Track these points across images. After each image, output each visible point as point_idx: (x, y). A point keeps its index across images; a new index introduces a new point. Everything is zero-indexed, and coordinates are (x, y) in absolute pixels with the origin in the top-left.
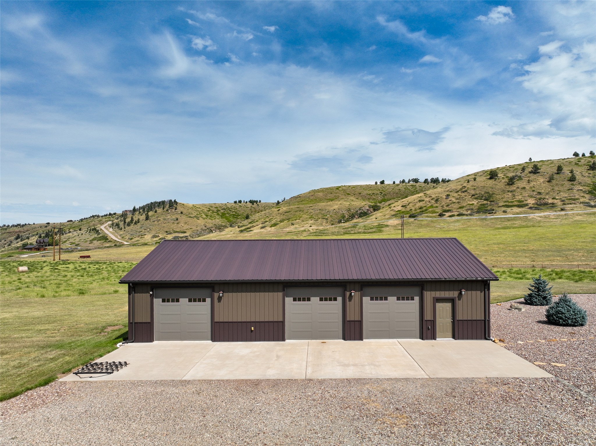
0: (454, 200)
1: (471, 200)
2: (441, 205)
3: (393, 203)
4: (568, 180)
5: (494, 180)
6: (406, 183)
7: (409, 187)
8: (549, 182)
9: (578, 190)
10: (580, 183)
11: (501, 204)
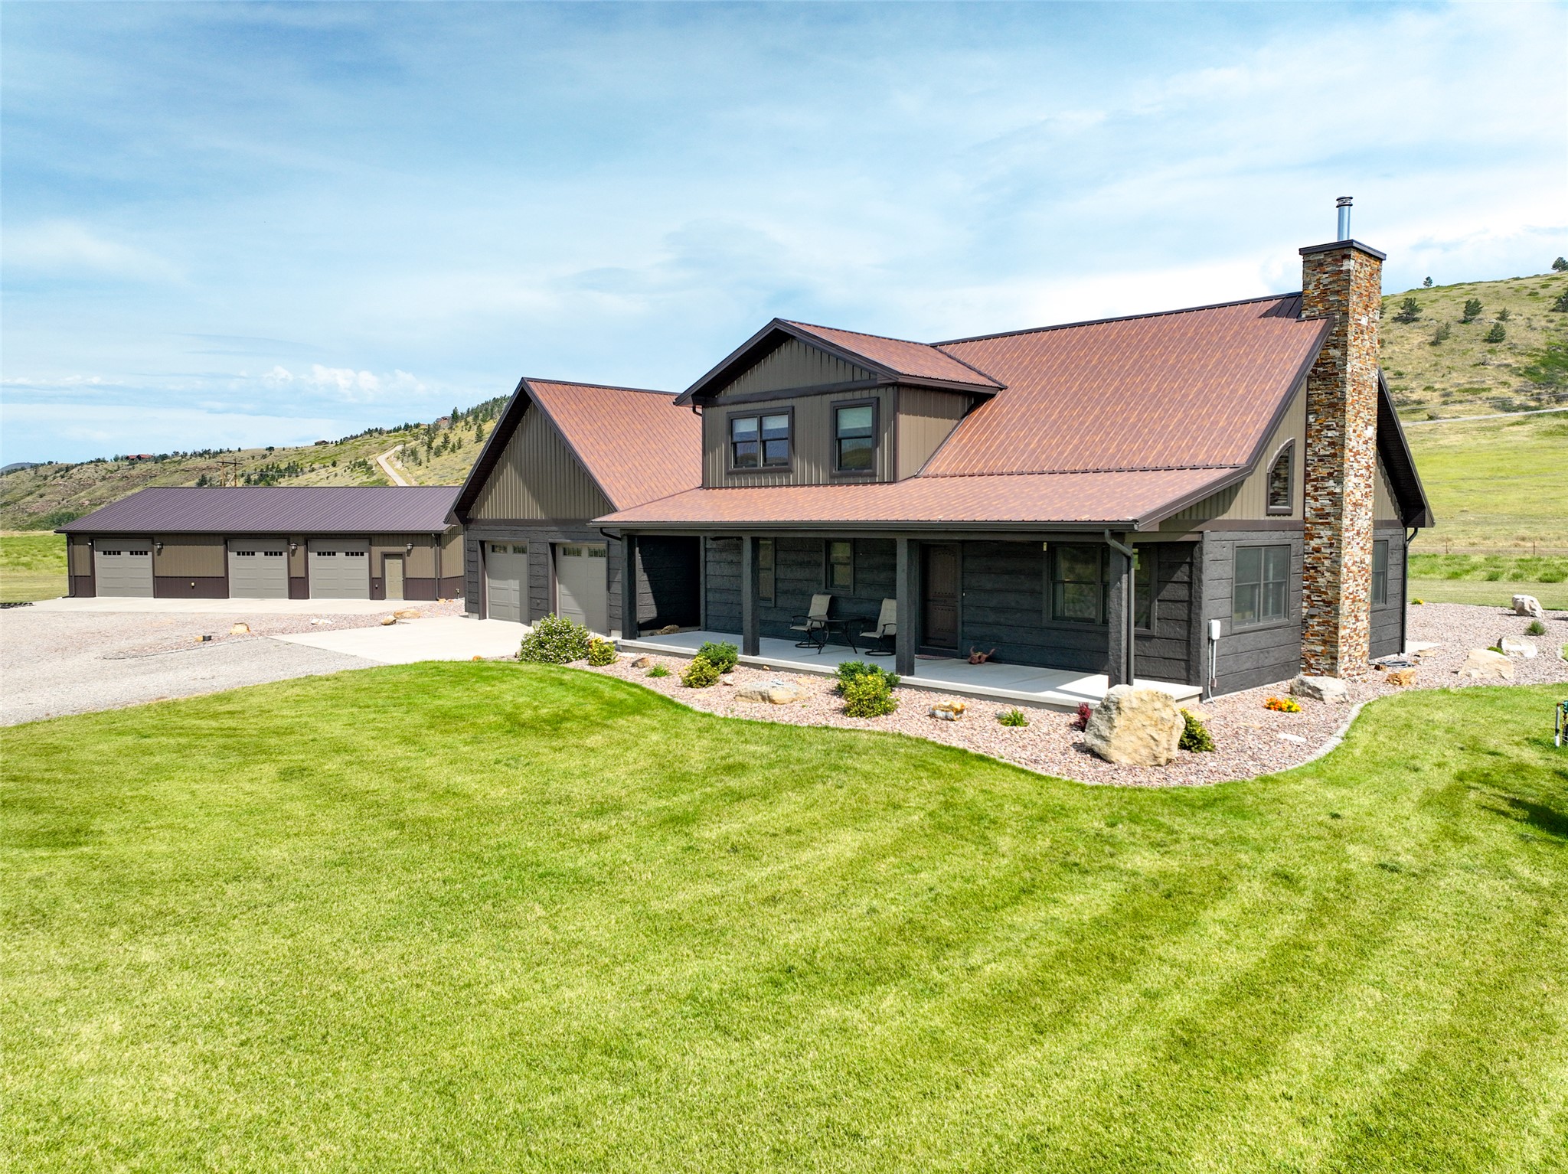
4: (1485, 340)
8: (1433, 344)
9: (1499, 366)
10: (1512, 348)
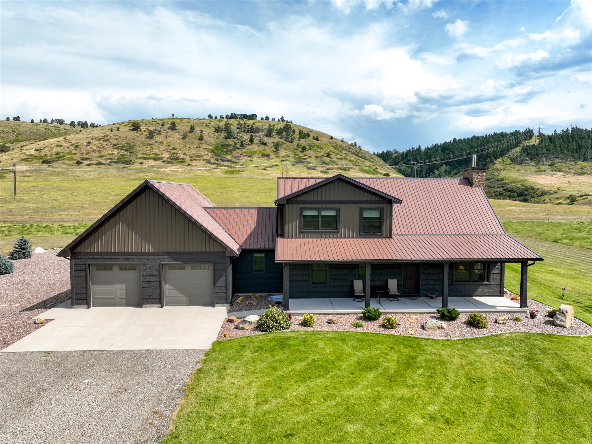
0: (95, 148)
1: (112, 149)
2: (81, 152)
3: (27, 145)
4: (198, 139)
5: (136, 131)
6: (48, 123)
7: (51, 129)
8: (183, 139)
11: (139, 156)
